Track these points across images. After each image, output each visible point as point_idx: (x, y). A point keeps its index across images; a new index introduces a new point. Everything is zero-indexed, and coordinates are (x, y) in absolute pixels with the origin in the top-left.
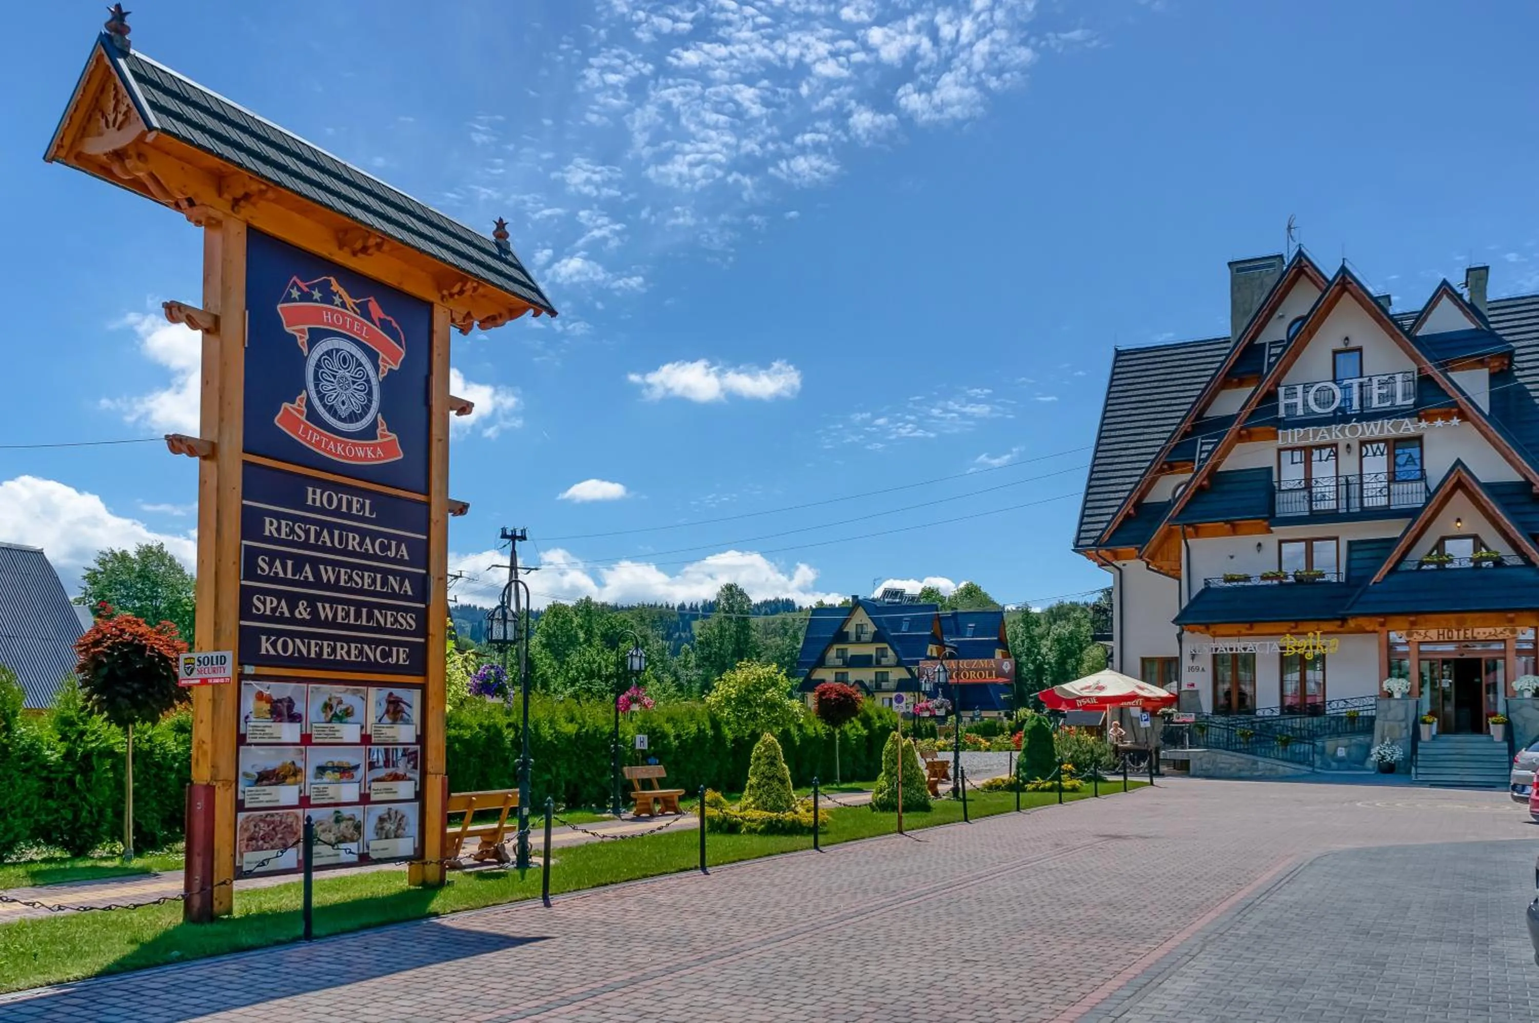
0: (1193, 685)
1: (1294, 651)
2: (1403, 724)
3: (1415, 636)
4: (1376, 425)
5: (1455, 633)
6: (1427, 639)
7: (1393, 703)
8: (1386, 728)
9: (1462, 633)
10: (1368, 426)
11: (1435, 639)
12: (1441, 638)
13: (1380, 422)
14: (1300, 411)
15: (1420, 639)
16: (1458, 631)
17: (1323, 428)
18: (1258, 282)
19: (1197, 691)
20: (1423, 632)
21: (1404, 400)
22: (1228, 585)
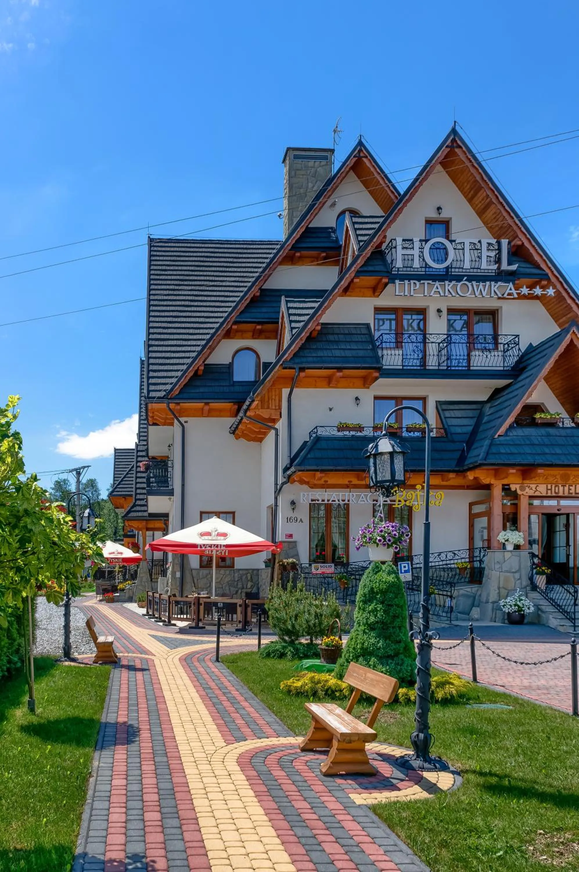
0: (291, 536)
1: (403, 503)
2: (517, 576)
3: (527, 490)
4: (484, 286)
5: (561, 488)
6: (537, 494)
7: (507, 555)
8: (502, 579)
9: (566, 488)
10: (478, 286)
11: (544, 494)
12: (549, 494)
13: (488, 283)
14: (416, 264)
15: (531, 493)
16: (564, 486)
17: (437, 284)
18: (313, 170)
19: (295, 542)
20: (533, 486)
21: (509, 264)
22: (340, 434)
